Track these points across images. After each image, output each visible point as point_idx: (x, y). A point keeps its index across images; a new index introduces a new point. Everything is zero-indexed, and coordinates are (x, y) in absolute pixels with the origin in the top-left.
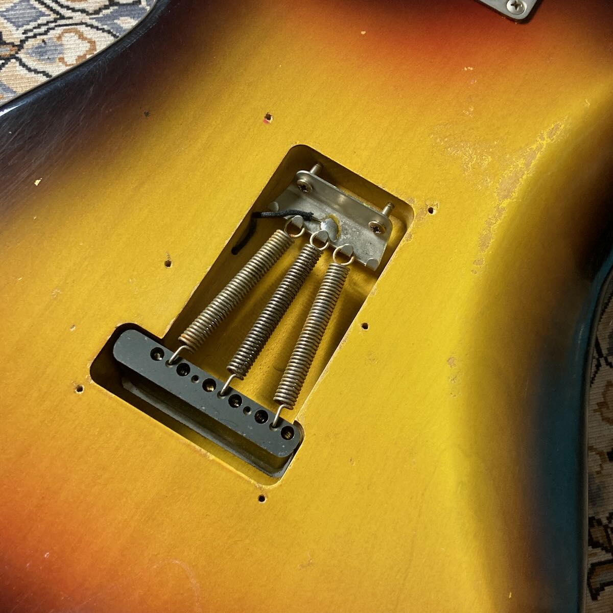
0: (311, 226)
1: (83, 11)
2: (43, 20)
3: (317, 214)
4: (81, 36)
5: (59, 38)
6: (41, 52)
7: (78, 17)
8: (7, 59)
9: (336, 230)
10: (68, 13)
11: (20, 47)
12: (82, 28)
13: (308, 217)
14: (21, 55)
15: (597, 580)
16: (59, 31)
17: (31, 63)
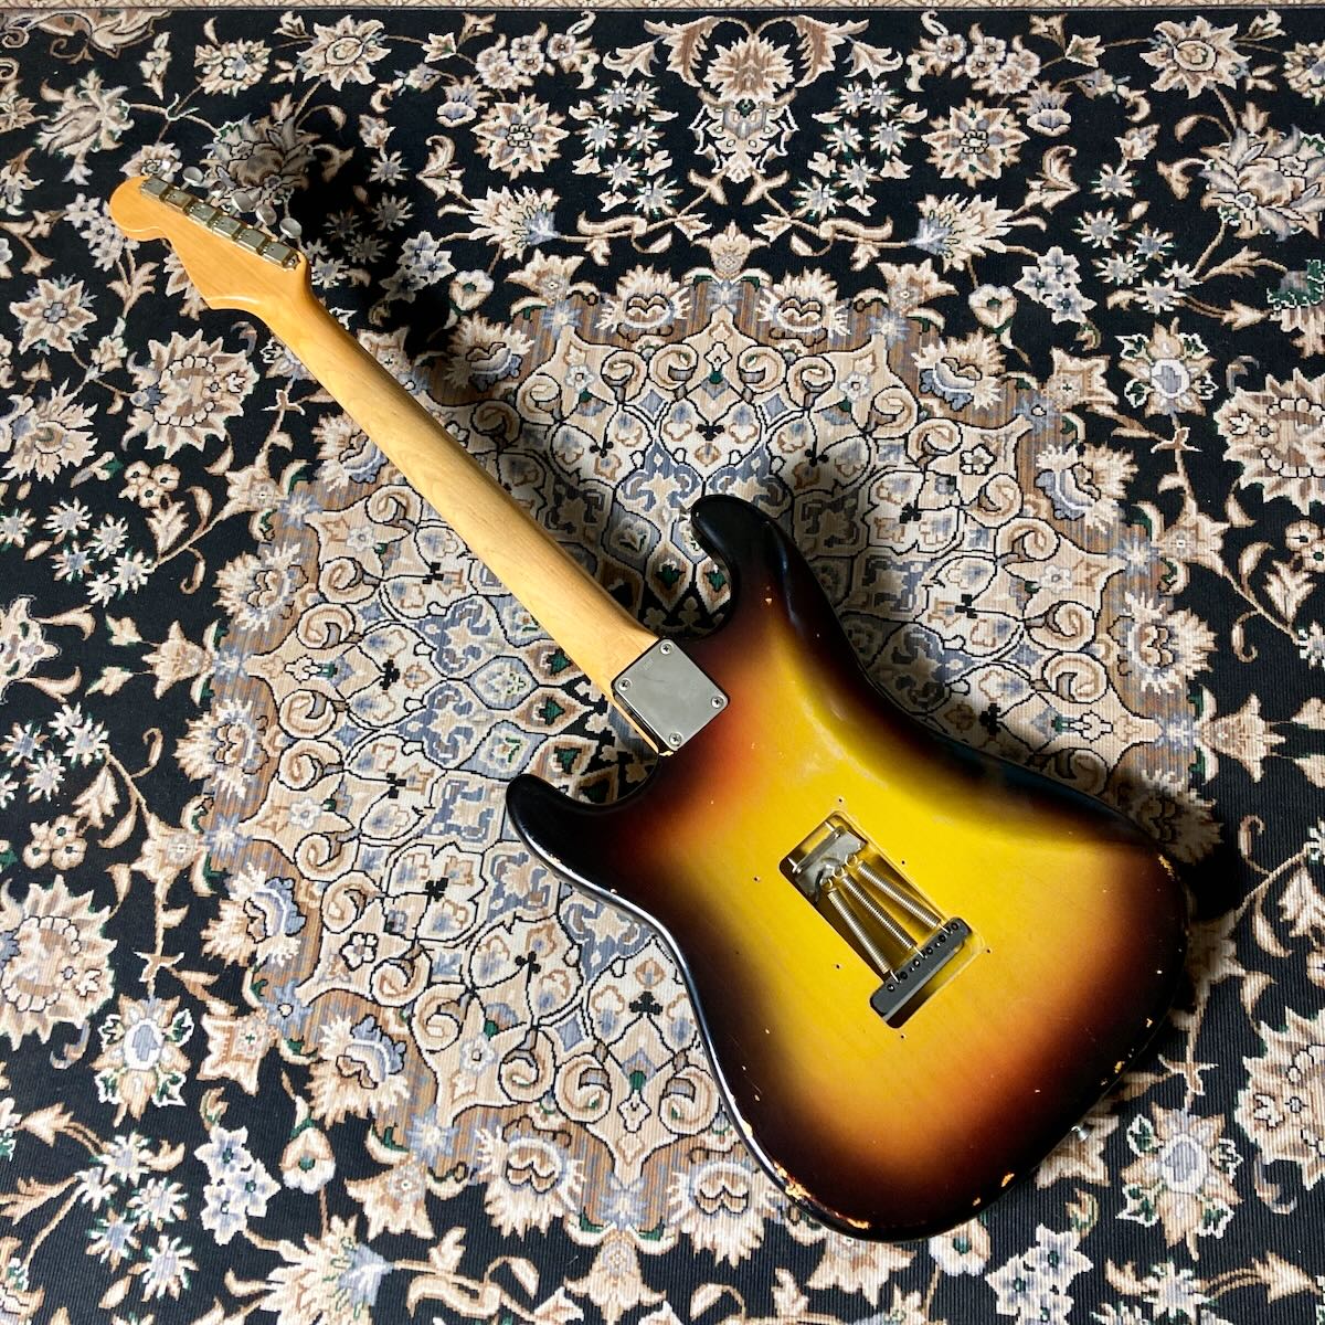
0: (826, 874)
1: (578, 988)
2: (580, 1020)
3: (819, 868)
4: (601, 994)
5: (598, 1011)
6: (607, 1027)
7: (583, 993)
8: (609, 1052)
9: (830, 860)
10: (577, 1001)
11: (600, 1041)
12: (593, 993)
13: (821, 874)
14: (607, 1042)
15: (1066, 772)
16: (591, 1009)
17: (617, 1035)
